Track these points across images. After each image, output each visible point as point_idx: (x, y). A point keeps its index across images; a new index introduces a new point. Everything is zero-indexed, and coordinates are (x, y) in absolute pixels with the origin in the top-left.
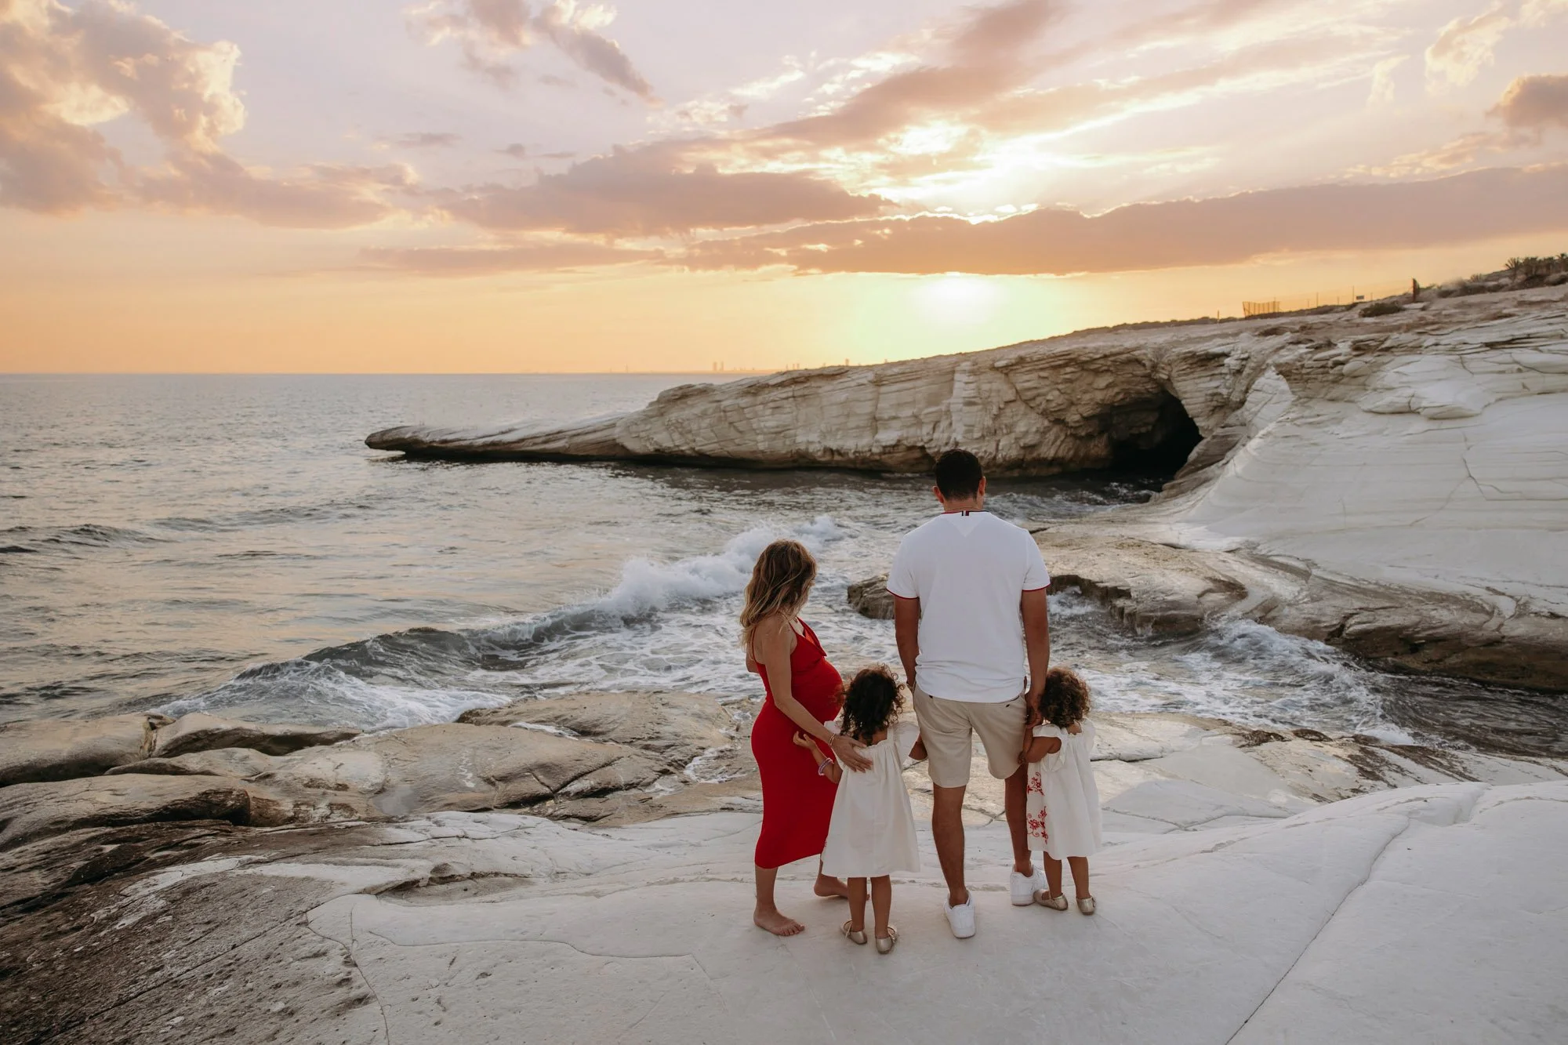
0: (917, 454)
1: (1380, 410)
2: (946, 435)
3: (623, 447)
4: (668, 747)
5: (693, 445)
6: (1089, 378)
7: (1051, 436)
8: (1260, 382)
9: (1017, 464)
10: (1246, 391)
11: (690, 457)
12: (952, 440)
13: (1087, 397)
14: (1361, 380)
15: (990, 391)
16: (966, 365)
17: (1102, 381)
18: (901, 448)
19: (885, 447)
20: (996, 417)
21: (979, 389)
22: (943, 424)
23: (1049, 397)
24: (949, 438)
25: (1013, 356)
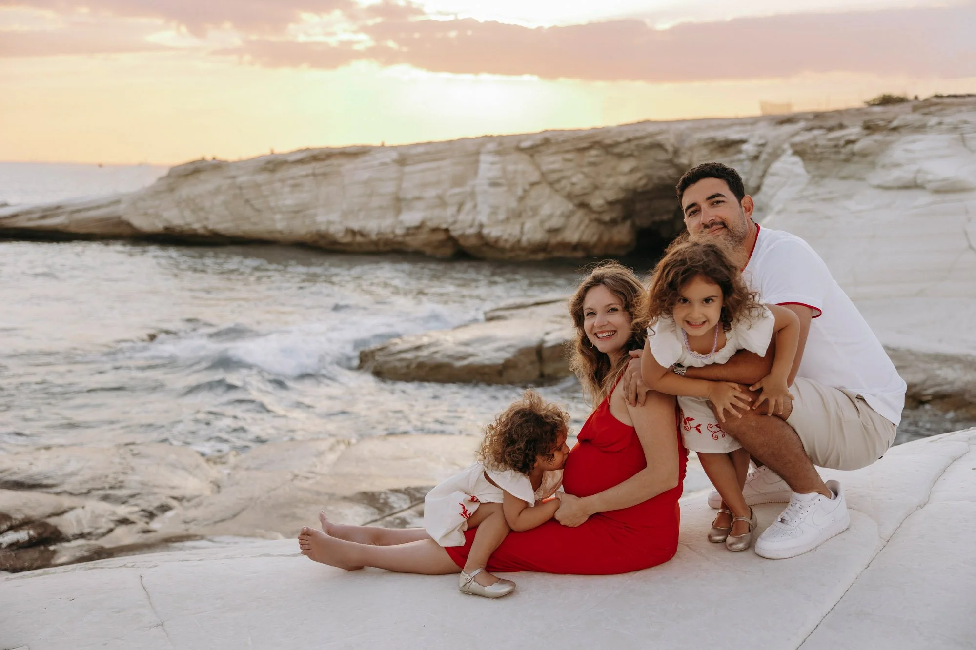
0: (441, 236)
1: (888, 185)
2: (470, 217)
3: (129, 225)
4: (133, 496)
5: (205, 223)
6: (612, 162)
7: (575, 220)
8: (776, 166)
9: (542, 247)
10: (763, 177)
11: (202, 236)
12: (477, 223)
13: (611, 181)
14: (870, 158)
15: (516, 172)
16: (491, 146)
17: (626, 165)
18: (425, 230)
19: (408, 229)
20: (521, 199)
21: (504, 170)
22: (468, 206)
23: (574, 180)
24: (474, 220)
25: (538, 140)
